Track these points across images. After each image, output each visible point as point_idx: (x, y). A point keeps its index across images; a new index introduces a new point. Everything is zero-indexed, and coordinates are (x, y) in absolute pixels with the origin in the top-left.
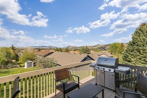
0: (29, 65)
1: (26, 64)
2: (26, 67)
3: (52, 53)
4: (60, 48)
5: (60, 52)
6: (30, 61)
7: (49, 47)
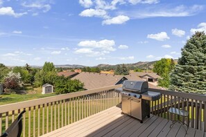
0: (48, 90)
1: (44, 89)
2: (43, 93)
3: (78, 73)
4: (88, 68)
5: (88, 73)
6: (49, 85)
7: (74, 65)
